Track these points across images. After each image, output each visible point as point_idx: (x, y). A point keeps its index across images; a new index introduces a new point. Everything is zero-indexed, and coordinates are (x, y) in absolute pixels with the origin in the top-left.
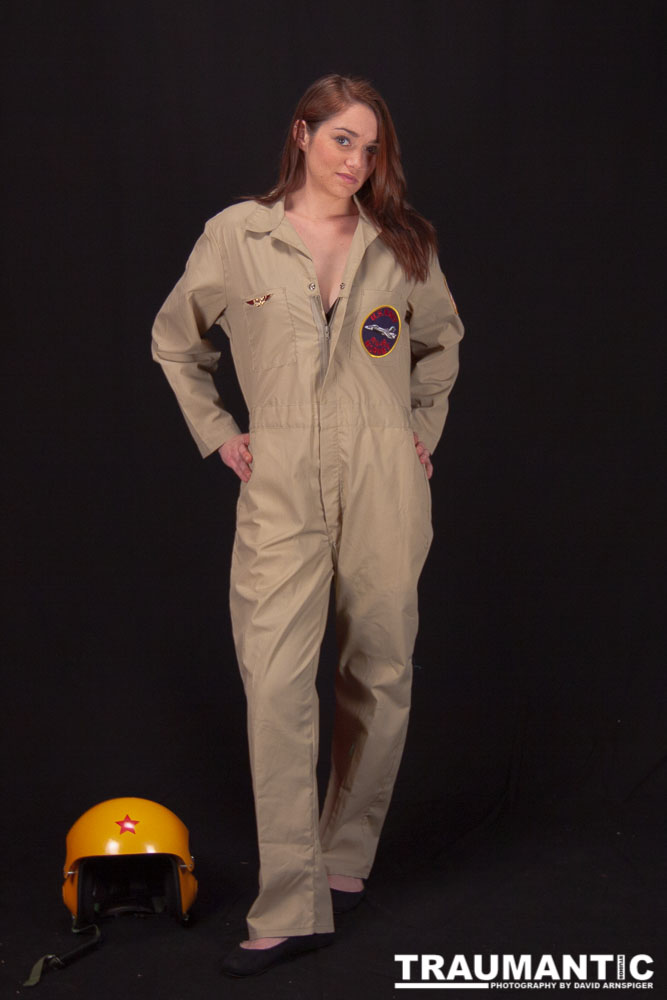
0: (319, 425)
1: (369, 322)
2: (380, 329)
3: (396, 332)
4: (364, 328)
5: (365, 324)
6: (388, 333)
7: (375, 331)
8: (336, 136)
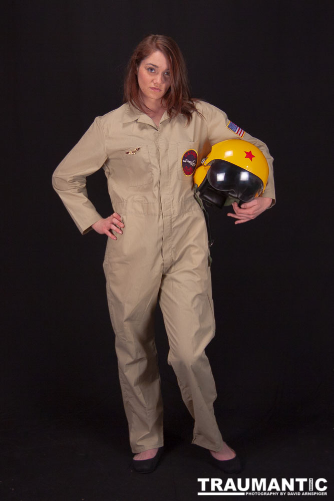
0: (162, 214)
1: (184, 158)
2: (189, 162)
3: (196, 163)
4: (183, 162)
5: (183, 160)
6: (192, 163)
7: (187, 163)
8: (147, 68)
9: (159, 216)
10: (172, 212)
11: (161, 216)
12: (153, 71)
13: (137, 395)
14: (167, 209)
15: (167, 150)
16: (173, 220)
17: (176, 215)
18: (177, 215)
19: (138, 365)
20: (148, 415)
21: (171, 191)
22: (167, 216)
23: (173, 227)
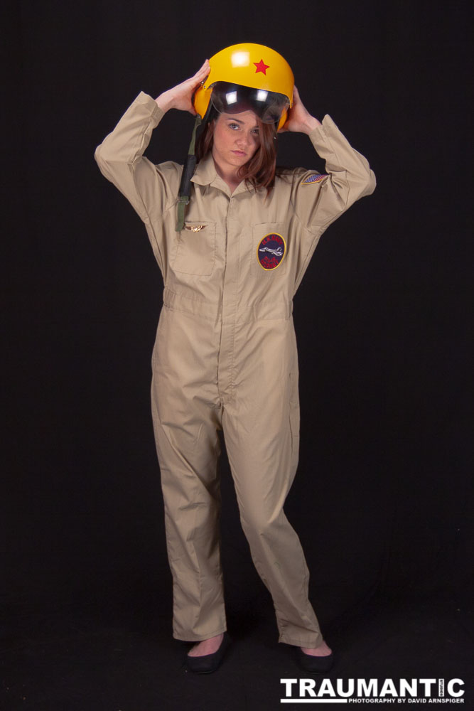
0: (222, 320)
1: (261, 246)
2: (270, 250)
3: (283, 251)
4: (259, 252)
5: (260, 248)
6: (276, 252)
7: (267, 252)
8: (228, 123)
9: (217, 321)
10: (236, 320)
11: (219, 323)
12: (237, 128)
13: (190, 553)
14: (229, 315)
15: (238, 235)
16: (237, 330)
17: (241, 324)
18: (243, 323)
19: (194, 512)
20: (200, 583)
21: (240, 290)
22: (228, 323)
23: (235, 340)
